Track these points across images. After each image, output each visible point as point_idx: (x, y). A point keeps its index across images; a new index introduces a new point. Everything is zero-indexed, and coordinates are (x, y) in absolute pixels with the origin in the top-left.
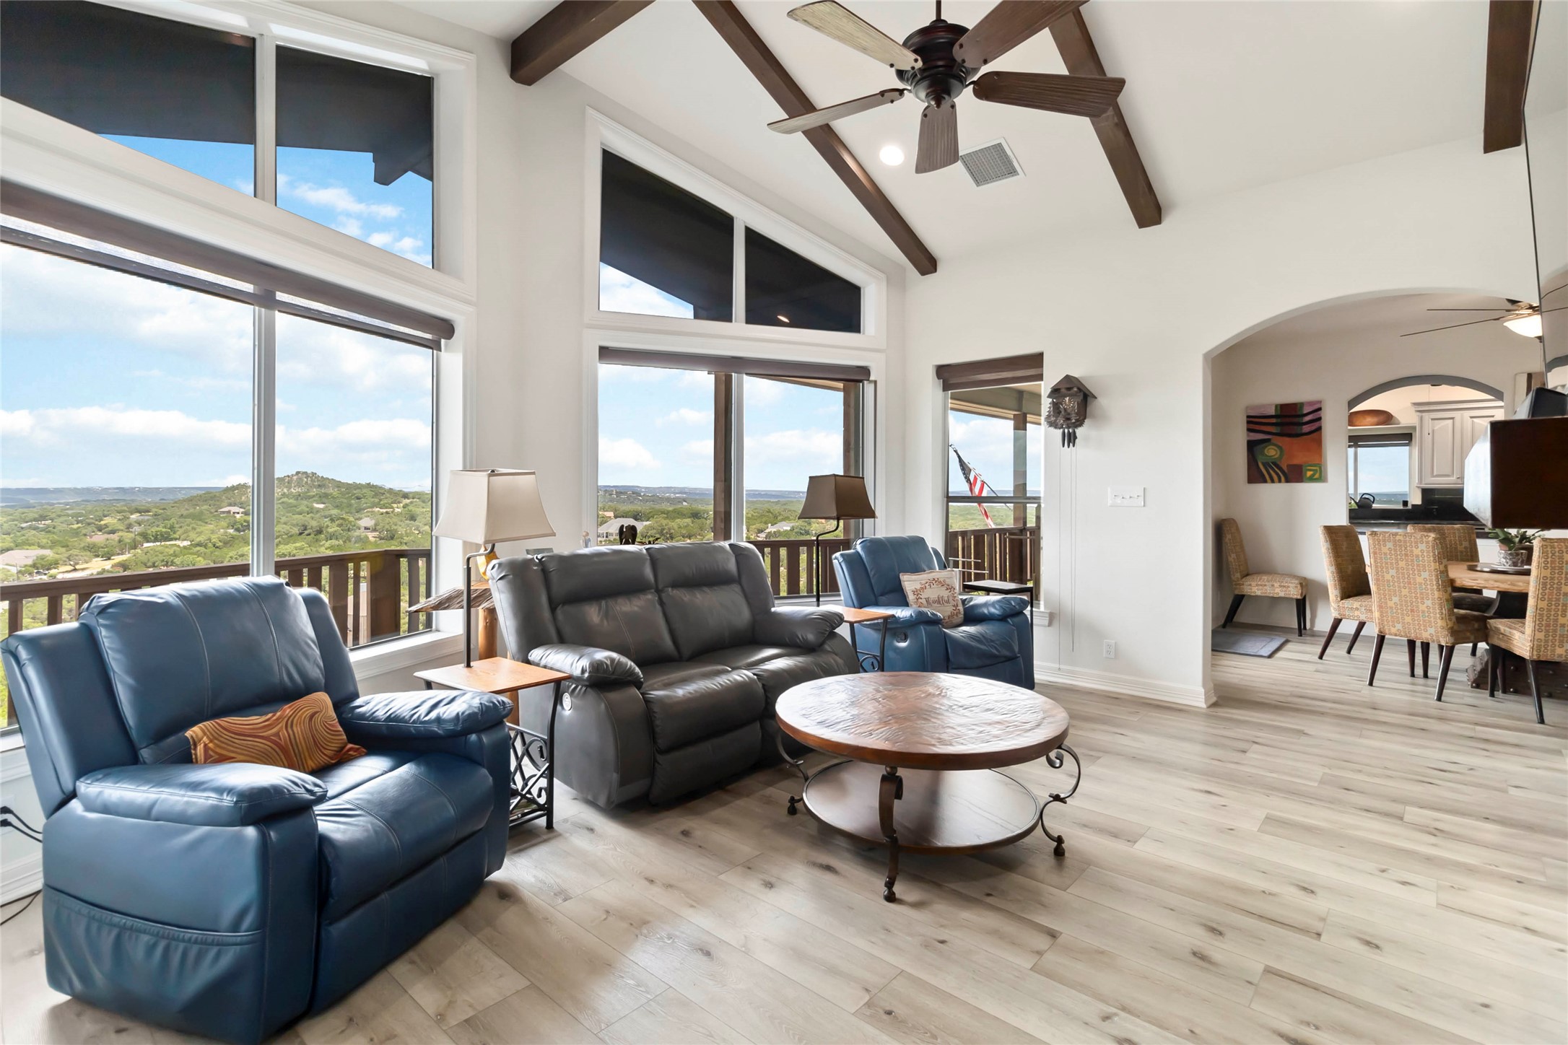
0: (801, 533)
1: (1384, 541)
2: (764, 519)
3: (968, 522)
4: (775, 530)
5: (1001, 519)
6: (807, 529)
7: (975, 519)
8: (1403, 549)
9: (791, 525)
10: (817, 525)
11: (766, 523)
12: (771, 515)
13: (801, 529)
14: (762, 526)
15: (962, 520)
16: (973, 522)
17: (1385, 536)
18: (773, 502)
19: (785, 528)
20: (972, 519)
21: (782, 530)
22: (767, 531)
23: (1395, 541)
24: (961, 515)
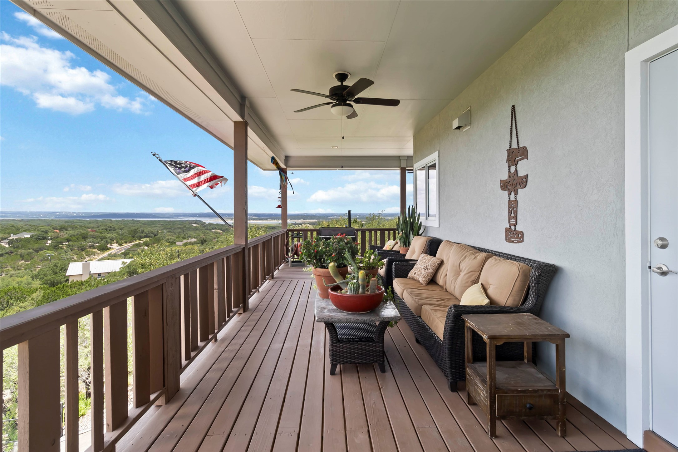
0: (39, 239)
2: (7, 231)
3: (153, 228)
4: (17, 238)
5: (170, 226)
6: (44, 236)
7: (156, 227)
9: (31, 234)
10: (52, 233)
11: (9, 233)
12: (14, 228)
13: (40, 236)
14: (5, 236)
15: (150, 227)
16: (155, 228)
18: (17, 220)
19: (26, 236)
20: (155, 227)
21: (23, 237)
22: (10, 238)
24: (148, 225)
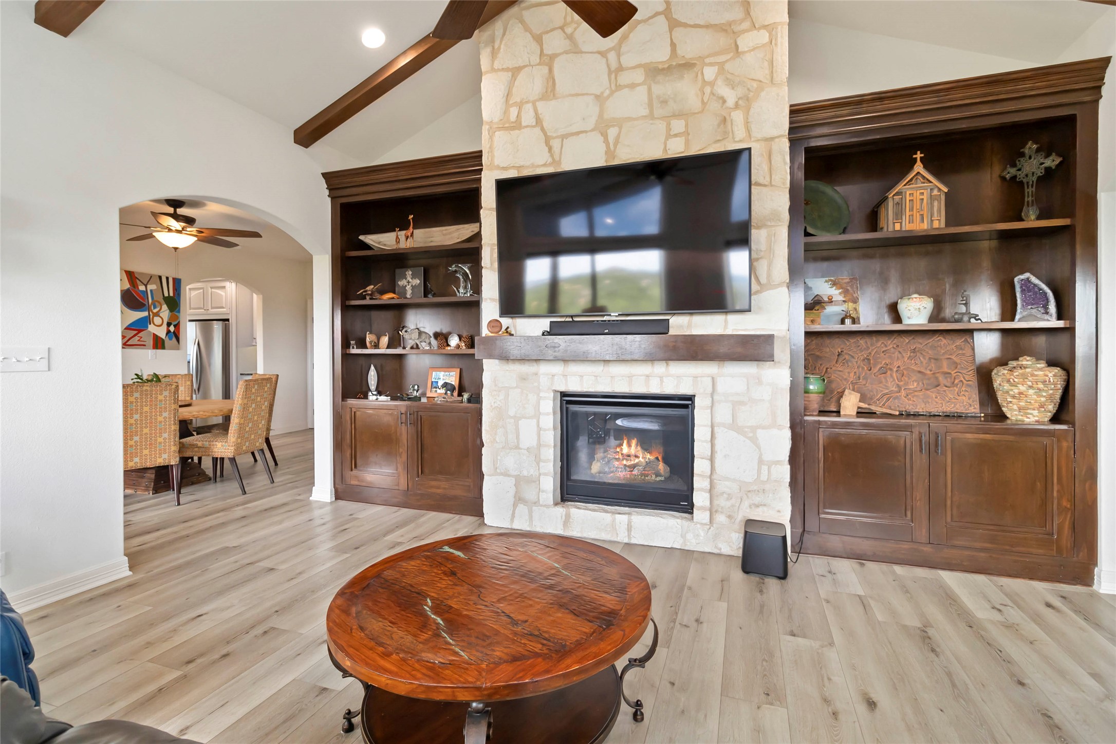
1: (132, 392)
8: (149, 396)
17: (132, 388)
23: (142, 391)
